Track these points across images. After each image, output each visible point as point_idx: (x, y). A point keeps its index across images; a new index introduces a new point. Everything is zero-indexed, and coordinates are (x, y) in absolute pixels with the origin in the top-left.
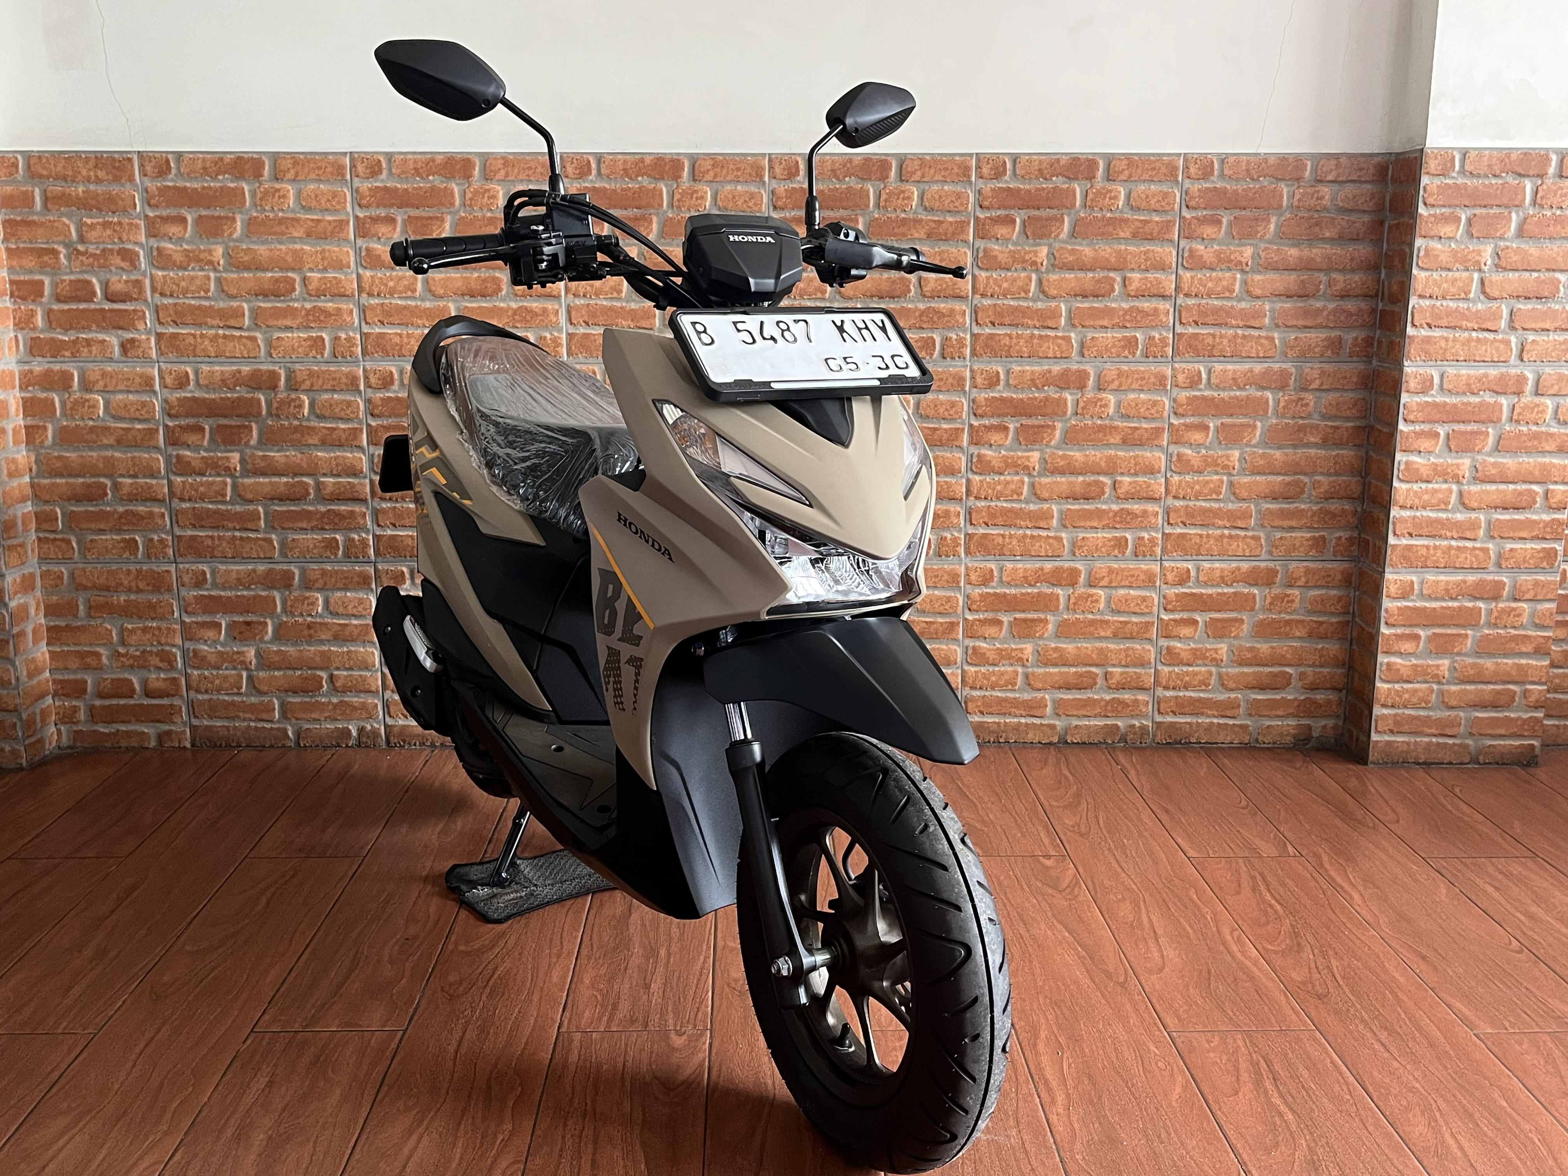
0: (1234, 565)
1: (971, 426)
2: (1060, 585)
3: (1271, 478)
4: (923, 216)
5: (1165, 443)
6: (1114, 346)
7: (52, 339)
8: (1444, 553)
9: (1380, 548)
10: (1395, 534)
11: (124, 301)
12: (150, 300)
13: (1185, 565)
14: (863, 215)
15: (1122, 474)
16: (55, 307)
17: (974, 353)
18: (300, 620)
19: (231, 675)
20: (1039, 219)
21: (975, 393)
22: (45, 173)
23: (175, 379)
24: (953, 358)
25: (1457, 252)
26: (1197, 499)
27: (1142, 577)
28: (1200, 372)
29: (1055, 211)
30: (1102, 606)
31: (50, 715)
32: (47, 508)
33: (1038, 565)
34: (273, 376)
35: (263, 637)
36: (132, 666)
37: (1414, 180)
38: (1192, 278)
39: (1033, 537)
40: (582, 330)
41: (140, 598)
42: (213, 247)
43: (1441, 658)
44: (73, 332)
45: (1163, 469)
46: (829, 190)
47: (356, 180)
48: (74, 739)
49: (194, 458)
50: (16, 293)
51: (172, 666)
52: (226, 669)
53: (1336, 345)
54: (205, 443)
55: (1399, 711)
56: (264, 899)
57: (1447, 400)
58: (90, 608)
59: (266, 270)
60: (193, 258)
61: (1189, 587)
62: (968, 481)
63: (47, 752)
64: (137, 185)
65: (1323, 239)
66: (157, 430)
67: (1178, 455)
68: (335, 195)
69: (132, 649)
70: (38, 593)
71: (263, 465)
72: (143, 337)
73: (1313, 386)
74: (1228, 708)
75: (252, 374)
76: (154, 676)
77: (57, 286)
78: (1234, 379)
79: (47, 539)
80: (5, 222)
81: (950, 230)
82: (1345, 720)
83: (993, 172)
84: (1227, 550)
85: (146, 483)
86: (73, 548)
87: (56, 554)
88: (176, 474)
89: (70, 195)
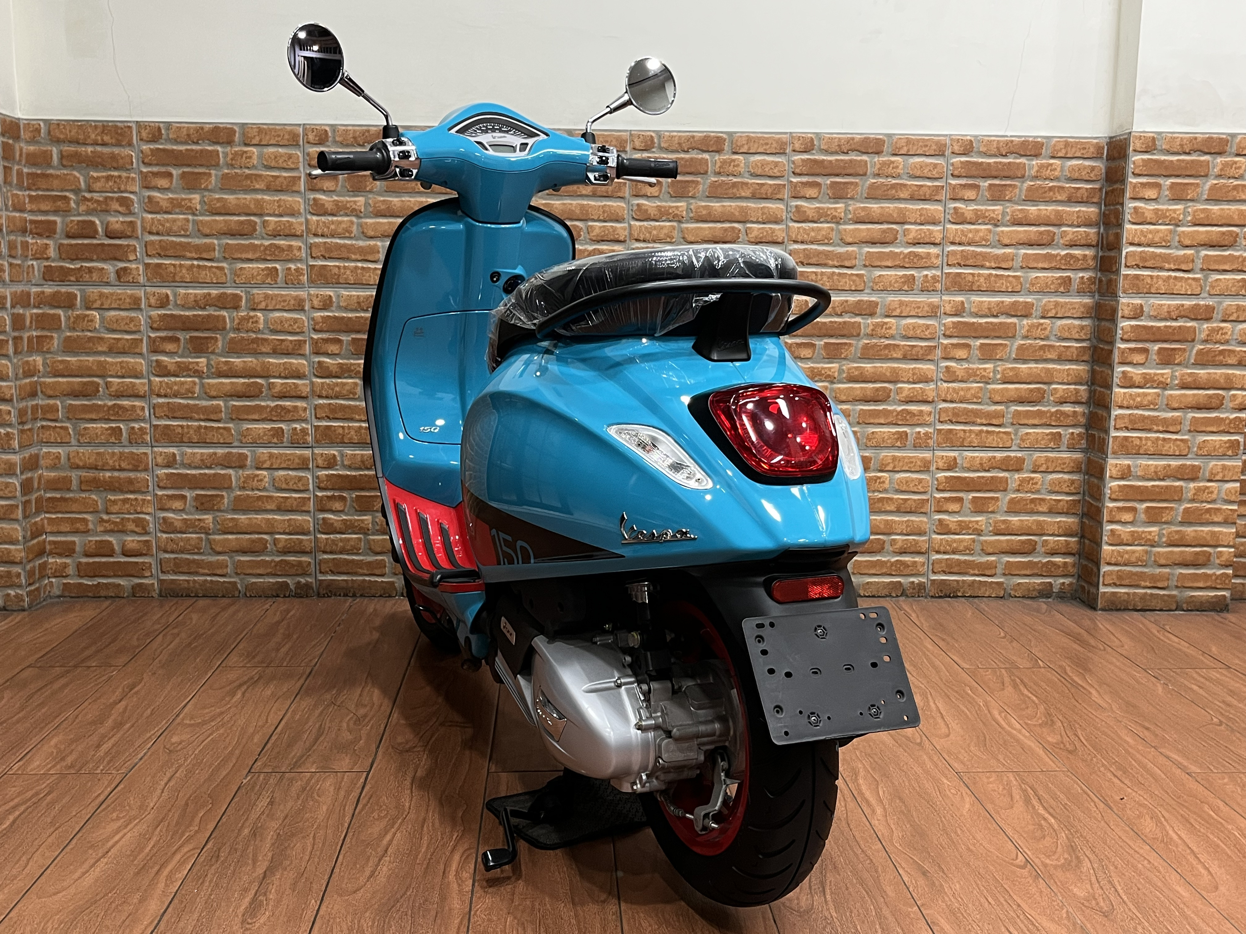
0: (990, 454)
3: (1018, 386)
4: (749, 179)
5: (936, 358)
6: (896, 282)
7: (61, 267)
8: (1153, 443)
9: (1104, 439)
10: (1116, 429)
11: (120, 238)
12: (140, 237)
13: (952, 454)
14: (702, 179)
15: (903, 382)
16: (66, 242)
18: (250, 493)
19: (193, 538)
20: (839, 184)
22: (62, 136)
23: (157, 300)
25: (1159, 210)
26: (961, 402)
27: (919, 463)
28: (963, 303)
29: (851, 178)
30: (887, 487)
31: (44, 569)
32: (51, 402)
34: (237, 297)
35: (220, 508)
36: (112, 531)
37: (1124, 156)
38: (956, 230)
41: (123, 475)
42: (192, 196)
43: (1152, 526)
44: (78, 262)
45: (935, 378)
47: (307, 145)
48: (63, 590)
49: (169, 363)
50: (34, 231)
51: (145, 531)
52: (190, 533)
53: (1067, 283)
54: (180, 352)
55: (1121, 568)
56: (240, 693)
57: (1154, 324)
58: (81, 482)
59: (234, 214)
60: (177, 204)
61: (956, 472)
63: (42, 599)
64: (134, 147)
65: (1057, 202)
66: (141, 340)
67: (947, 368)
68: (290, 156)
69: (113, 517)
70: (40, 470)
71: (225, 368)
72: (134, 266)
73: (1050, 315)
74: (987, 569)
75: (220, 297)
76: (130, 538)
77: (67, 226)
78: (989, 309)
79: (50, 427)
80: (28, 174)
81: (770, 191)
82: (1078, 579)
83: (803, 147)
84: (985, 443)
85: (131, 382)
86: (70, 434)
87: (56, 438)
88: (155, 375)
89: (81, 154)
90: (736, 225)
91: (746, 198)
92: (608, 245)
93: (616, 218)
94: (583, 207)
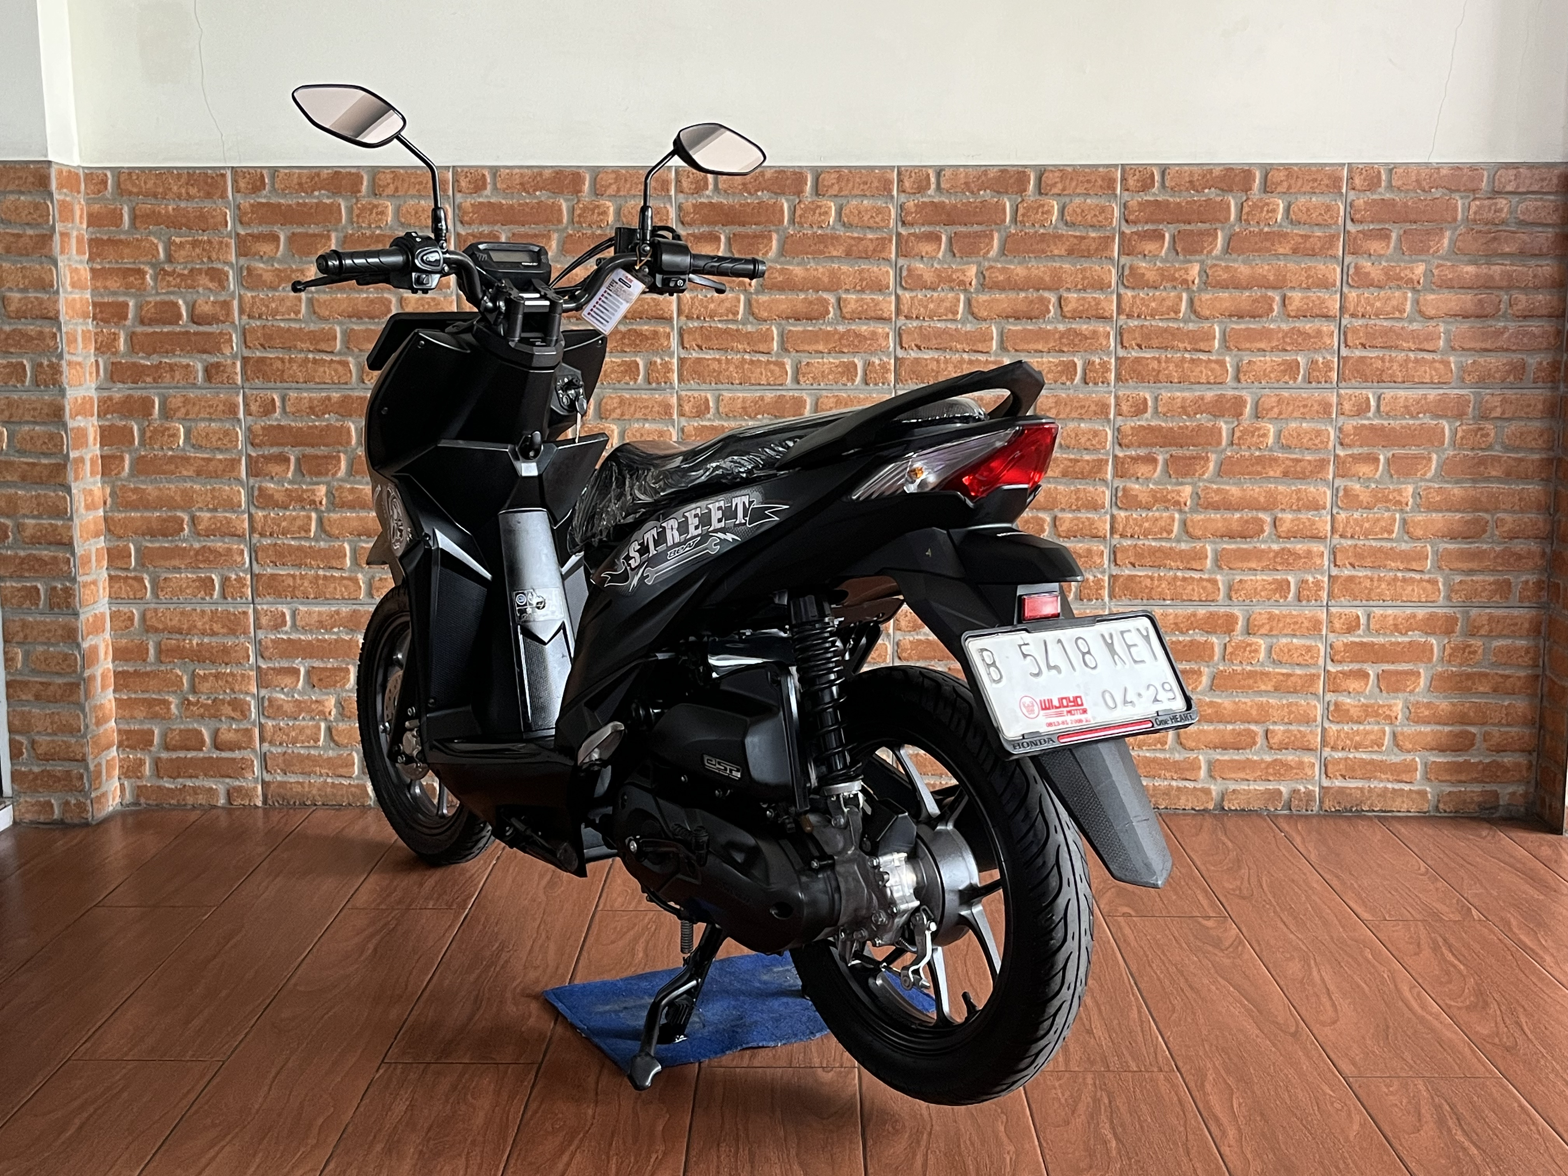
0: (1409, 611)
1: (1115, 457)
2: (1215, 633)
3: (1448, 515)
4: (1063, 230)
5: (1331, 477)
6: (1273, 370)
7: (134, 364)
11: (210, 324)
12: (237, 322)
13: (1354, 610)
14: (999, 231)
15: (1283, 510)
16: (139, 329)
17: (1118, 378)
19: (308, 727)
20: (1190, 234)
21: (1120, 421)
22: (135, 190)
23: (260, 406)
24: (1096, 384)
26: (1367, 538)
27: (1306, 624)
28: (1368, 399)
29: (1207, 226)
30: (1262, 655)
31: (114, 768)
32: (121, 544)
33: (1190, 610)
35: (344, 685)
36: (202, 716)
38: (1358, 297)
39: (1184, 579)
40: (695, 355)
41: (214, 640)
42: (306, 266)
44: (156, 356)
46: (963, 204)
47: (458, 195)
48: (138, 796)
49: (278, 491)
50: (99, 316)
51: (245, 715)
52: (304, 719)
53: (1519, 370)
54: (290, 475)
58: (160, 652)
60: (284, 278)
61: (1359, 636)
62: (1113, 517)
63: (111, 808)
64: (228, 202)
65: (1504, 255)
66: (240, 460)
67: (1346, 490)
69: (203, 697)
70: (107, 635)
71: (350, 498)
72: (229, 362)
73: (1494, 415)
74: (1404, 772)
75: (343, 401)
76: (225, 727)
77: (141, 308)
78: (1406, 407)
79: (118, 578)
80: (91, 241)
81: (1093, 247)
82: (1536, 787)
83: (1139, 185)
84: (1401, 595)
85: (226, 518)
86: (146, 588)
87: (127, 593)
88: (257, 507)
89: (159, 213)
90: (1046, 294)
91: (1060, 256)
92: (866, 324)
93: (880, 288)
94: (832, 273)
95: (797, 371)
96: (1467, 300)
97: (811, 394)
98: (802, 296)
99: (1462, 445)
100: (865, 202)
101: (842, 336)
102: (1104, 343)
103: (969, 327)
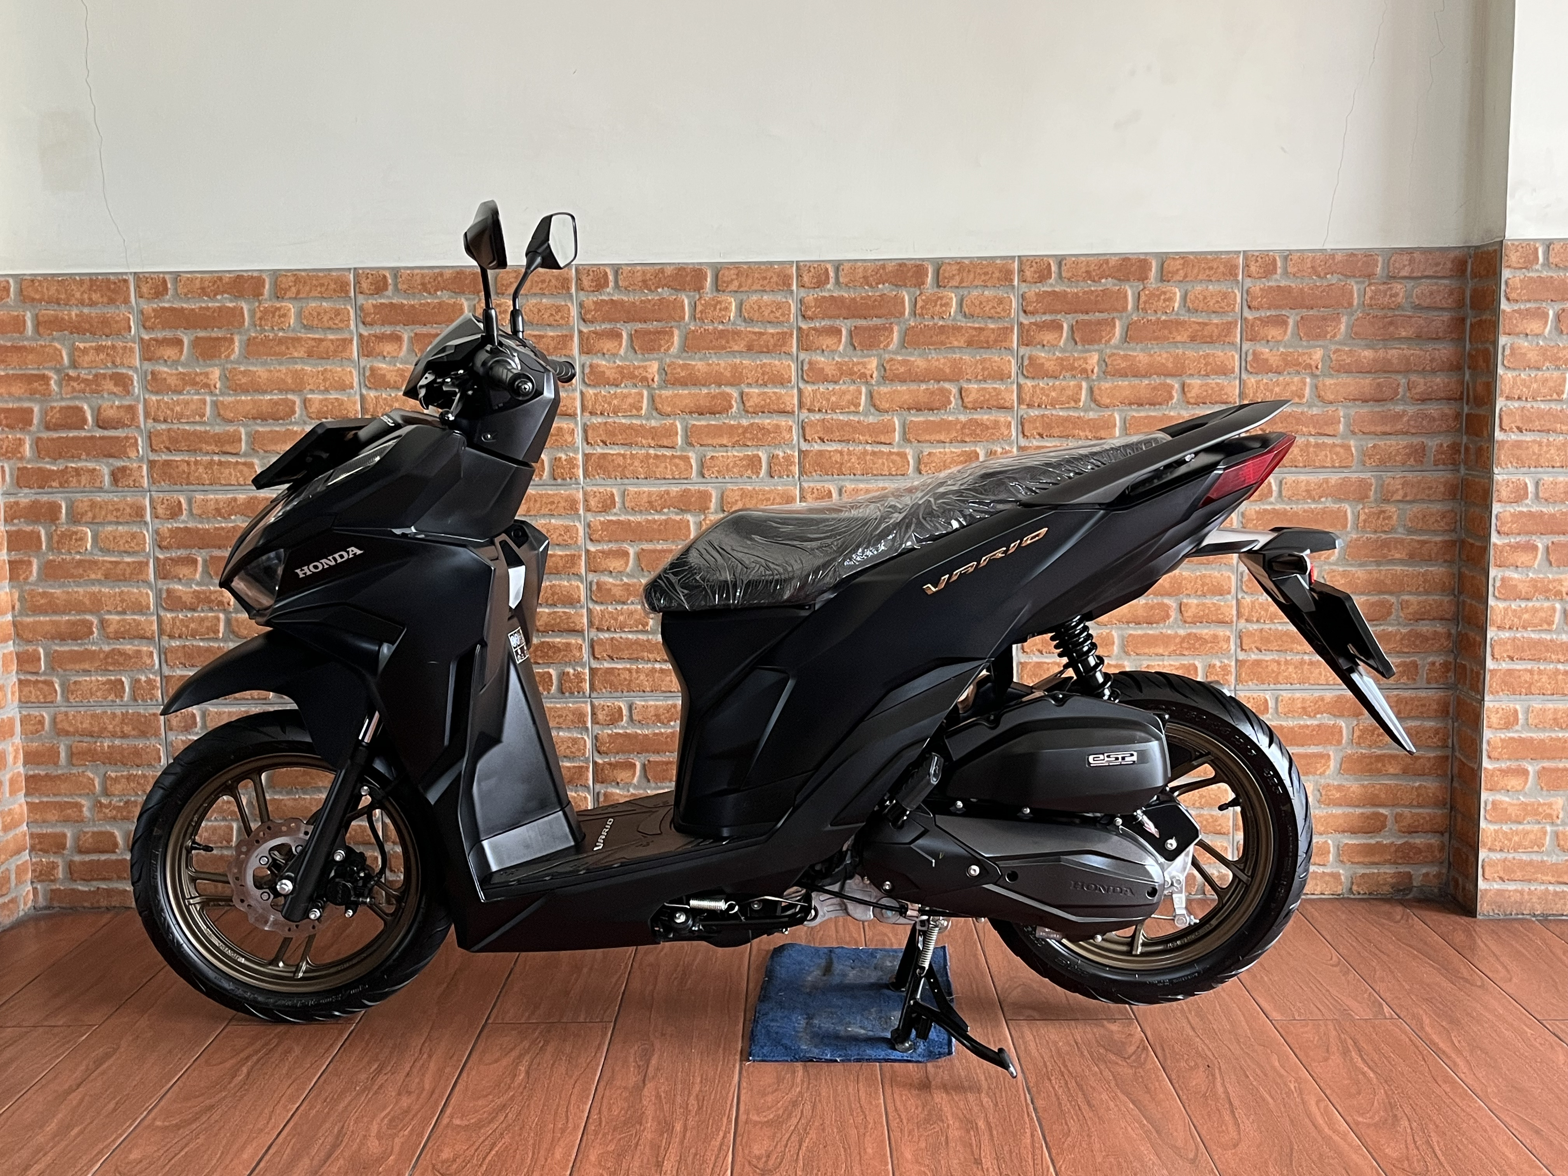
0: (1317, 694)
5: (1234, 562)
7: (39, 468)
8: (1550, 678)
9: (1478, 674)
10: (1494, 658)
11: (116, 428)
12: (142, 426)
13: (1262, 694)
14: (898, 324)
15: (1188, 595)
16: (45, 435)
19: (220, 827)
20: (1088, 323)
22: (37, 297)
23: (166, 509)
25: (1546, 350)
26: (1272, 622)
29: (1104, 316)
31: (25, 871)
32: (30, 648)
36: (114, 818)
37: (1495, 274)
38: (1258, 382)
40: (599, 450)
41: (125, 743)
42: (210, 369)
43: (1553, 796)
44: (61, 461)
45: (1233, 590)
46: (862, 298)
47: (360, 297)
48: (51, 899)
49: (186, 593)
50: (4, 422)
53: (1418, 453)
54: (198, 576)
55: (1510, 856)
56: (245, 1070)
57: (1544, 510)
58: (72, 755)
59: (265, 392)
60: (189, 381)
63: (21, 913)
64: (132, 308)
66: (147, 564)
68: (338, 313)
69: (115, 800)
70: (17, 740)
72: (135, 465)
73: (1395, 497)
74: (1316, 854)
75: (249, 502)
77: (46, 414)
78: (1308, 491)
79: (29, 681)
81: (992, 337)
82: (1449, 867)
83: (1036, 276)
84: (1309, 678)
85: (134, 620)
86: (56, 691)
87: (37, 697)
88: (165, 609)
89: (63, 319)
90: (947, 385)
91: (960, 348)
92: (770, 418)
93: (781, 381)
94: (734, 367)
95: (702, 465)
96: (1366, 383)
97: (716, 488)
98: (705, 391)
99: (1364, 526)
100: (765, 297)
101: (746, 430)
102: (1006, 433)
103: (871, 419)
